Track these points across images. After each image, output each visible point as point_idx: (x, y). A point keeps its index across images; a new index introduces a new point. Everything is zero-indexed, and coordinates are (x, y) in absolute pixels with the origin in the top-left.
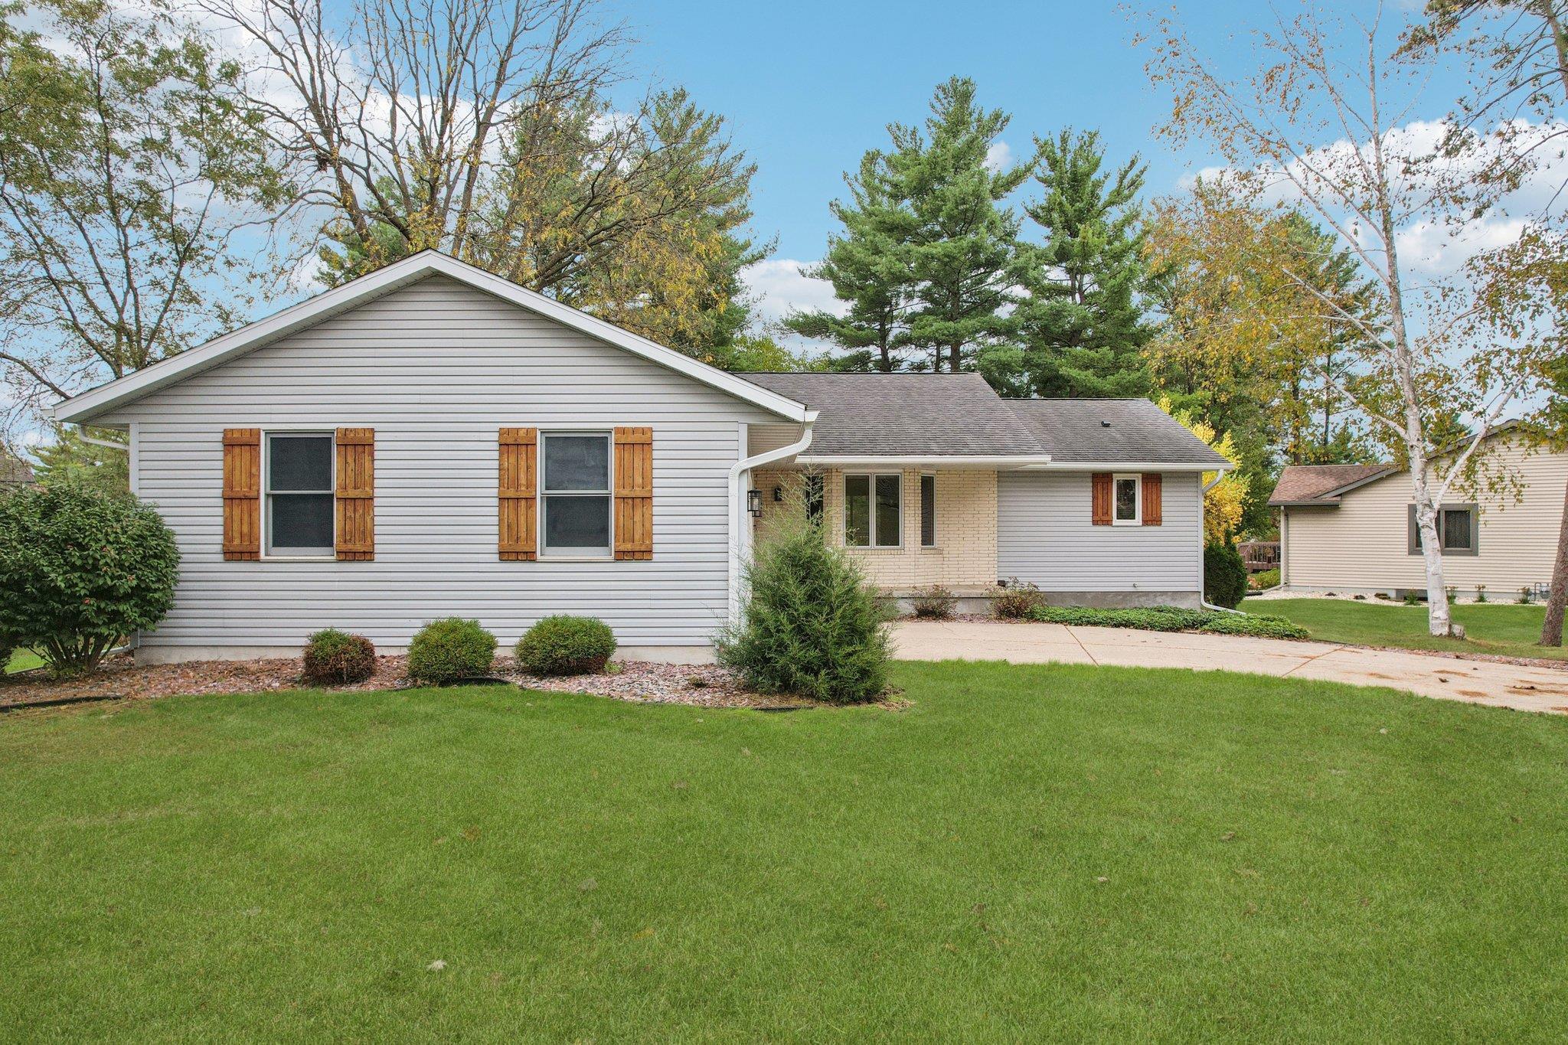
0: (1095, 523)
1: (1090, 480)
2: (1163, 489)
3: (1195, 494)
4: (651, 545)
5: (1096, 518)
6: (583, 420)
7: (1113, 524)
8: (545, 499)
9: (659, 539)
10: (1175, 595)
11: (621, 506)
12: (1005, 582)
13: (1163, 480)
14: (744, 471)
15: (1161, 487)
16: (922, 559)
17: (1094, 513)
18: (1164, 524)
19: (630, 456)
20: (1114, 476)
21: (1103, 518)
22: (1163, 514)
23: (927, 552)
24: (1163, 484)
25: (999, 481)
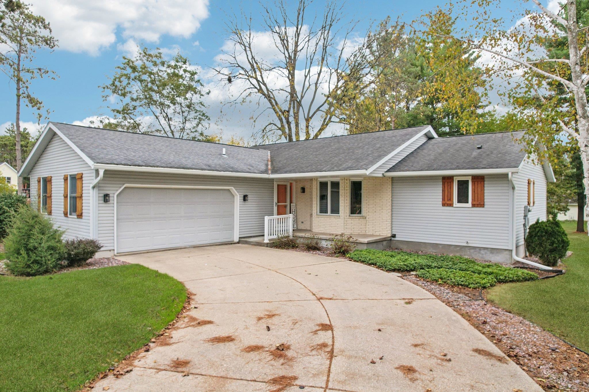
0: (444, 205)
1: (441, 180)
2: (485, 185)
3: (507, 188)
4: (82, 213)
5: (444, 202)
6: (74, 171)
7: (454, 206)
8: (70, 197)
9: (83, 211)
10: (493, 250)
11: (78, 200)
12: (395, 235)
13: (485, 179)
14: (94, 187)
15: (484, 184)
16: (350, 221)
17: (443, 199)
18: (486, 206)
19: (78, 182)
20: (455, 178)
21: (449, 202)
22: (485, 200)
23: (353, 217)
24: (485, 183)
25: (392, 183)
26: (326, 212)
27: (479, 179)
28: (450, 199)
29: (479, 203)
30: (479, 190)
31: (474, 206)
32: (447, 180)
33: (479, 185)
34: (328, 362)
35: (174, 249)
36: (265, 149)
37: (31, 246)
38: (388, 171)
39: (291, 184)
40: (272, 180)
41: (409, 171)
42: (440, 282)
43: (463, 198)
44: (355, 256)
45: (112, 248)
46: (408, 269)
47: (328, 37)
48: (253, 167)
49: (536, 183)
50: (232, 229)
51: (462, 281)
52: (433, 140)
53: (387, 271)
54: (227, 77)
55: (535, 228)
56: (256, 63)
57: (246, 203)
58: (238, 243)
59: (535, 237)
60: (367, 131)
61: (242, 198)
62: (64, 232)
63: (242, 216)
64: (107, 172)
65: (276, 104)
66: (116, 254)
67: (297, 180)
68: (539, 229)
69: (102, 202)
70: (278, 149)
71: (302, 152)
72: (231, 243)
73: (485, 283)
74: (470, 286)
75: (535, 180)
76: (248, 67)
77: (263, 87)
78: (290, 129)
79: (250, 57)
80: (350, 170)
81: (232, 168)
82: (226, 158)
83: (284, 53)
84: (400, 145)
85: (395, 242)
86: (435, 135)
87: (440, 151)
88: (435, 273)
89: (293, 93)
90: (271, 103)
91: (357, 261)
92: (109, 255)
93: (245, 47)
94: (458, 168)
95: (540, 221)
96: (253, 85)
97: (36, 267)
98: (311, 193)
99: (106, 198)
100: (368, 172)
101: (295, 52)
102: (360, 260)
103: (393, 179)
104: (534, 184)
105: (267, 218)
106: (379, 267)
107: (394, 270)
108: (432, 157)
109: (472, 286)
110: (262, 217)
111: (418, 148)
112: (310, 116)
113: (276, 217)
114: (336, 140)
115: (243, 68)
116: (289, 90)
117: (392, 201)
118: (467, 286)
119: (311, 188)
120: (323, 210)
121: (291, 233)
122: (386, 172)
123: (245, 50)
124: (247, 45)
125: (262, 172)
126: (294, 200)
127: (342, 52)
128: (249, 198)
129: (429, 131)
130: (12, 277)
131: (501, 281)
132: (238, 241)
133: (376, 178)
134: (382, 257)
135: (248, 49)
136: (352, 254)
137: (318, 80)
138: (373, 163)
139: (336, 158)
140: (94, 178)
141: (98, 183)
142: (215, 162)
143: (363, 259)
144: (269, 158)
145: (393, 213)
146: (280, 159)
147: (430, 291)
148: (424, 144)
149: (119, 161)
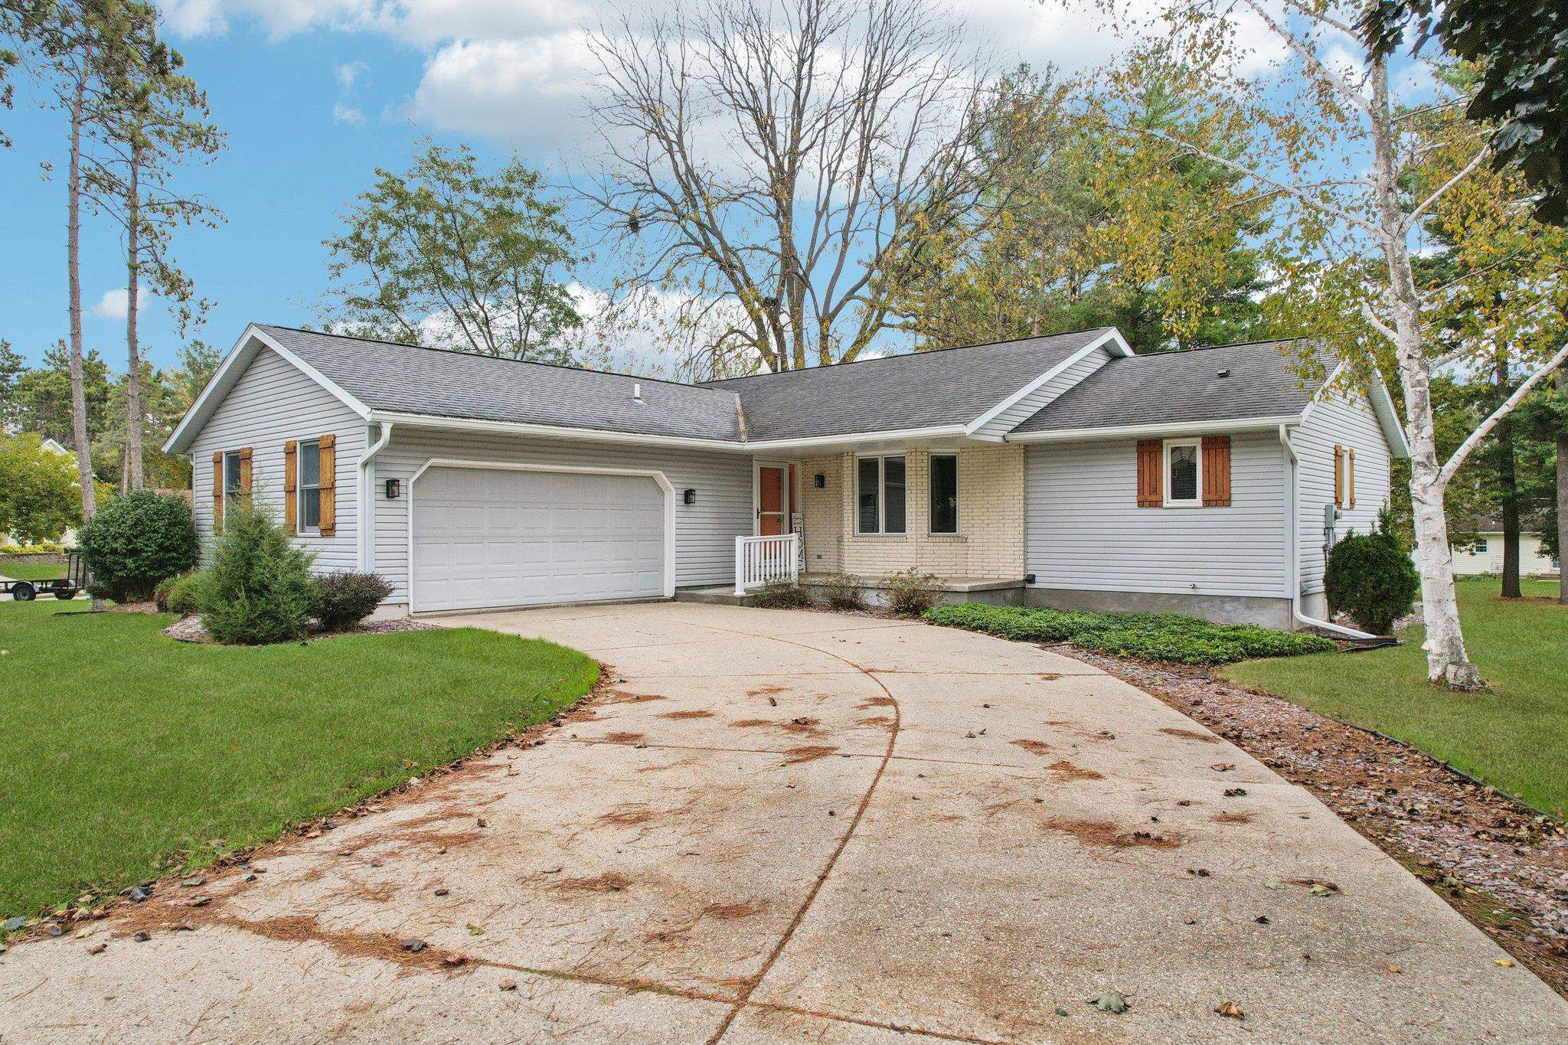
0: (1141, 504)
1: (1134, 448)
2: (1232, 457)
3: (1278, 462)
4: (334, 524)
5: (1142, 498)
6: (313, 432)
7: (1165, 505)
8: (302, 491)
9: (338, 520)
10: (1251, 602)
11: (323, 495)
12: (1034, 576)
13: (1232, 444)
14: (365, 465)
15: (1229, 454)
16: (929, 548)
17: (1140, 491)
18: (1233, 504)
19: (325, 457)
20: (1165, 442)
21: (1153, 498)
22: (1233, 490)
23: (938, 540)
24: (1232, 450)
25: (1026, 457)
26: (874, 528)
27: (1218, 444)
28: (1156, 489)
29: (1219, 498)
30: (1220, 467)
31: (1207, 503)
32: (1149, 447)
33: (1220, 459)
34: (890, 735)
35: (533, 609)
36: (726, 388)
37: (254, 580)
38: (1016, 430)
39: (792, 468)
40: (746, 458)
41: (1062, 428)
42: (1123, 652)
43: (1183, 487)
44: (942, 616)
45: (404, 600)
46: (1057, 635)
47: (872, 118)
48: (705, 426)
49: (1357, 456)
50: (659, 567)
51: (1170, 651)
52: (1122, 363)
53: (1010, 639)
54: (627, 218)
55: (1344, 551)
56: (697, 183)
57: (691, 509)
58: (674, 599)
59: (1343, 570)
60: (969, 343)
61: (682, 497)
62: (312, 558)
63: (682, 537)
64: (398, 431)
65: (747, 280)
66: (411, 613)
67: (806, 457)
68: (1350, 551)
69: (383, 497)
70: (758, 389)
71: (816, 393)
72: (659, 600)
73: (1218, 654)
74: (1187, 659)
75: (1355, 450)
76: (678, 194)
77: (714, 240)
78: (781, 345)
79: (682, 169)
80: (929, 425)
81: (659, 427)
82: (641, 406)
83: (766, 159)
84: (1042, 372)
85: (1033, 592)
86: (1127, 350)
87: (1134, 385)
88: (1113, 638)
89: (788, 257)
90: (735, 281)
91: (946, 625)
92: (398, 614)
93: (670, 142)
94: (1170, 418)
95: (1354, 536)
96: (690, 235)
97: (268, 624)
98: (840, 486)
99: (391, 489)
100: (969, 430)
101: (794, 154)
102: (952, 622)
103: (1030, 451)
104: (1352, 458)
105: (740, 541)
106: (994, 633)
107: (1026, 638)
108: (1116, 398)
109: (1190, 659)
110: (730, 537)
111: (1087, 379)
112: (831, 309)
113: (757, 538)
114: (896, 365)
115: (664, 195)
116: (777, 247)
117: (1025, 498)
118: (1180, 662)
119: (839, 477)
120: (868, 525)
121: (794, 578)
122: (1012, 431)
123: (670, 151)
124: (673, 137)
125: (726, 438)
126: (799, 506)
127: (906, 155)
128: (699, 496)
129: (1113, 339)
130: (218, 647)
131: (1254, 654)
132: (672, 594)
133: (989, 446)
134: (999, 614)
135: (675, 148)
136: (935, 611)
137: (849, 222)
138: (979, 410)
139: (897, 404)
140: (366, 444)
141: (376, 455)
142: (620, 413)
143: (958, 620)
144: (739, 408)
145: (1029, 526)
146: (766, 409)
147: (1100, 666)
148: (1100, 371)
149: (419, 406)
